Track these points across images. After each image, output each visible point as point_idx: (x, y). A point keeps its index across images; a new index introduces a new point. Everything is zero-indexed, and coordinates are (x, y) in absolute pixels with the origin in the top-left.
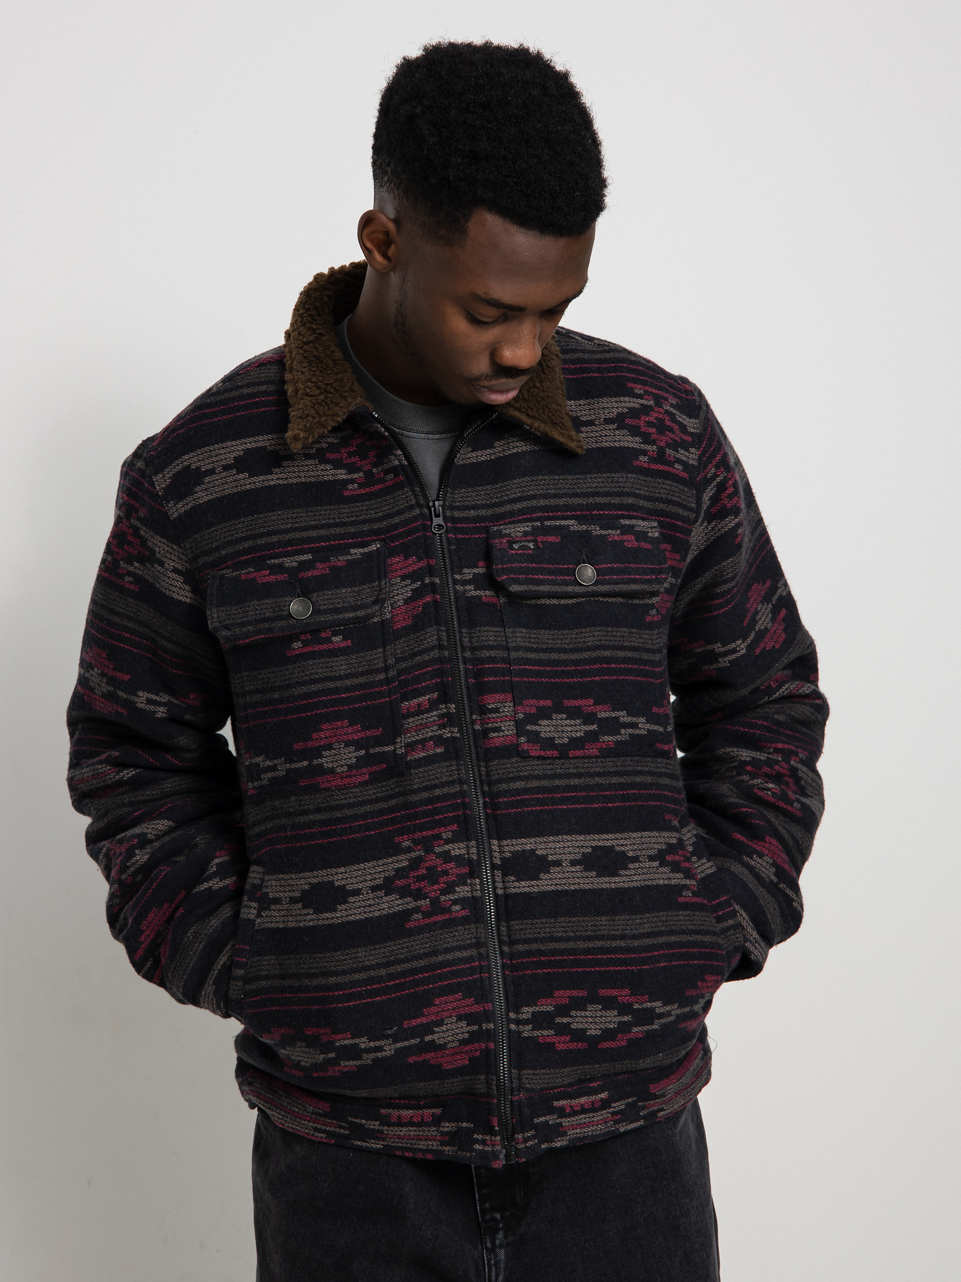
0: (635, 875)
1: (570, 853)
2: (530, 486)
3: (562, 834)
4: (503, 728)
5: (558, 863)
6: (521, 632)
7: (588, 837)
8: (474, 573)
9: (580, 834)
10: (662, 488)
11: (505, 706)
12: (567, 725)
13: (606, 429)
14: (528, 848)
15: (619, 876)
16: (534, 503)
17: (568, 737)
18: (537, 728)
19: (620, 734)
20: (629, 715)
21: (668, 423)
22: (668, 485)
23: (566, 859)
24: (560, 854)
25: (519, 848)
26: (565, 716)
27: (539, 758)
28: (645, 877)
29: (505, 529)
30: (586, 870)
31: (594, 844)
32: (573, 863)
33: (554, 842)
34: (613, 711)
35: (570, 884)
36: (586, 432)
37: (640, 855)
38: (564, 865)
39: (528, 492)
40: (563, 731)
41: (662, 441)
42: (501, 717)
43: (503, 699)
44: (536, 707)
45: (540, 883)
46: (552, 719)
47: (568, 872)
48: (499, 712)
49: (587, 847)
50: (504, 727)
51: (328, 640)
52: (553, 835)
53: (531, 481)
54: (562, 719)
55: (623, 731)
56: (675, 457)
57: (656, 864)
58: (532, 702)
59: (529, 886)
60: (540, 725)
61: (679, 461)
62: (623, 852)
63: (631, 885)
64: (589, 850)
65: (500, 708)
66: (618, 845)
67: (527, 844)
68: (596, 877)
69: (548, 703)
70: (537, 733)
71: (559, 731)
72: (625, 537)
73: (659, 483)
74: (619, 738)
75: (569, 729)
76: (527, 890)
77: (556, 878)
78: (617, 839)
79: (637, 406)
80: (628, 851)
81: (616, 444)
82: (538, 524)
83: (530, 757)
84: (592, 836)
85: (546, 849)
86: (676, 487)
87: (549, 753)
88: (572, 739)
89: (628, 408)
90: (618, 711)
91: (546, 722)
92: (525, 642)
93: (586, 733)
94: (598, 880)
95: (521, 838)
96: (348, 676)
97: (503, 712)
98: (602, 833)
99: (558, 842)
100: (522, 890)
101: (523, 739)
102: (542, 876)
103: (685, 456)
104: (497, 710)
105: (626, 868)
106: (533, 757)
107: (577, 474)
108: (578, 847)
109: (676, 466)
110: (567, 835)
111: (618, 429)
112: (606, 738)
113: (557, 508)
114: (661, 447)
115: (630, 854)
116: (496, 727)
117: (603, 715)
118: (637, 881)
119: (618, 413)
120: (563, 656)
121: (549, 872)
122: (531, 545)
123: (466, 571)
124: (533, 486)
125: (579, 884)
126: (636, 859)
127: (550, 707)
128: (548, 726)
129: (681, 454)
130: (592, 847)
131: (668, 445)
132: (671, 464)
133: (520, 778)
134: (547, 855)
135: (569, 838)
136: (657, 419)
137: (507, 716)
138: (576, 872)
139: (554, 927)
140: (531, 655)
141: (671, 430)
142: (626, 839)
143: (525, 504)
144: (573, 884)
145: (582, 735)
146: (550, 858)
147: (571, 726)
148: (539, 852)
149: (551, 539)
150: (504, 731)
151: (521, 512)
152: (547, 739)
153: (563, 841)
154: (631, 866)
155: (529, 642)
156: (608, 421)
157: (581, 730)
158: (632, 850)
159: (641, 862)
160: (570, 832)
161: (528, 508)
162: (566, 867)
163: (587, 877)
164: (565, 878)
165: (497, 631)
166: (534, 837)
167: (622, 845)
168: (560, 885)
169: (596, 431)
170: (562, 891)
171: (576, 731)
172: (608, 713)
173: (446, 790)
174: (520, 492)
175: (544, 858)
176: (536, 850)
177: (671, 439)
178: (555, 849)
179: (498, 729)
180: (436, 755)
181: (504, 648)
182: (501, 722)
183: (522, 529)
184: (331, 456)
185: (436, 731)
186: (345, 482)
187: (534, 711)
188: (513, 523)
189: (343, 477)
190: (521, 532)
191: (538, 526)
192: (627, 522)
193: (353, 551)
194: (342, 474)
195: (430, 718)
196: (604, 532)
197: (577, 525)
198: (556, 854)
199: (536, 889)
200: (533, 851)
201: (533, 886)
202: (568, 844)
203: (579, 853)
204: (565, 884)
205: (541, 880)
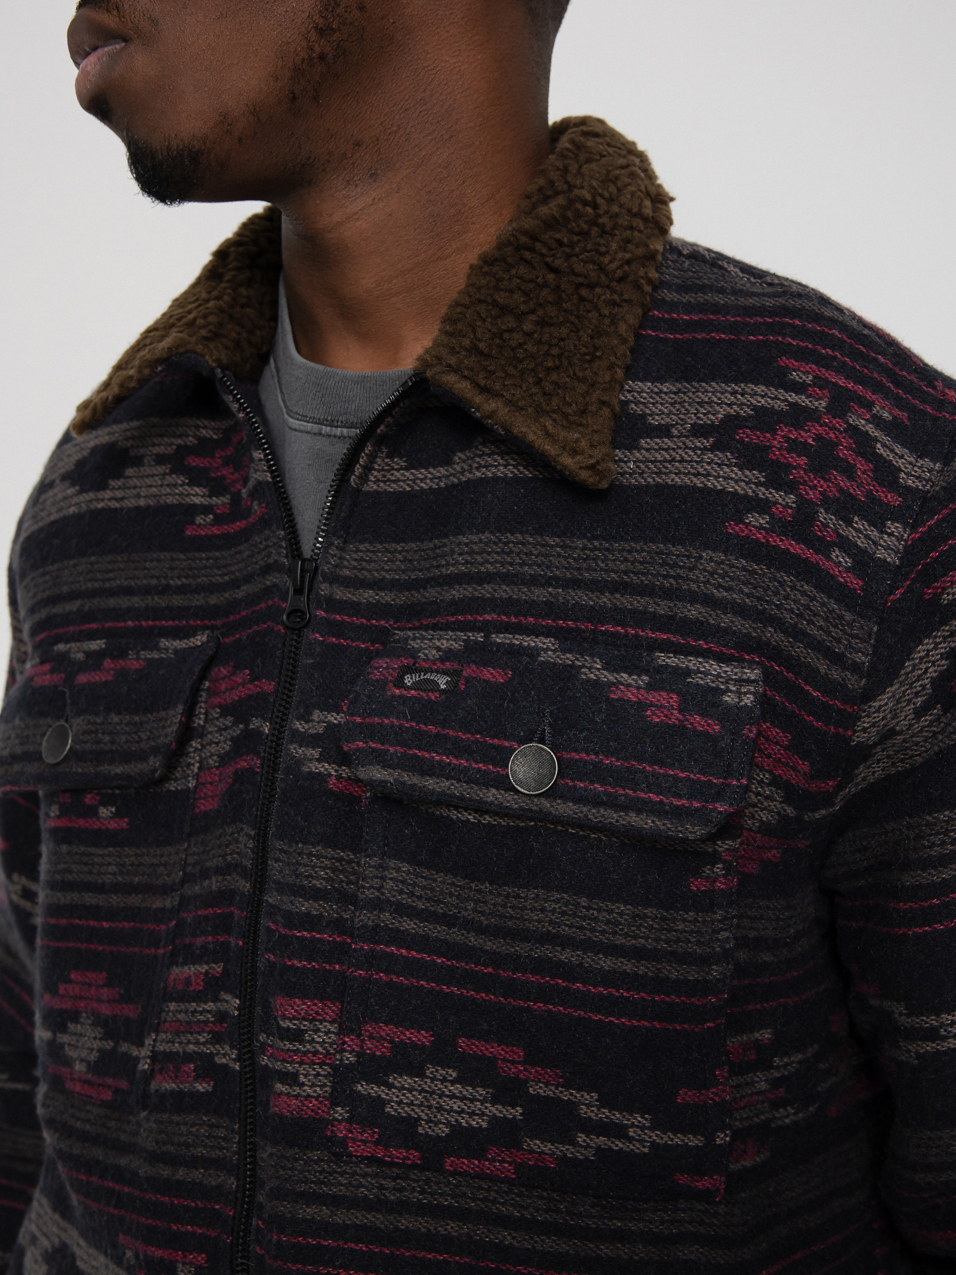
2: (489, 554)
4: (302, 1079)
6: (398, 870)
8: (329, 723)
10: (787, 597)
11: (317, 1031)
12: (453, 1096)
13: (687, 447)
16: (486, 591)
17: (448, 1124)
18: (382, 1092)
19: (574, 1143)
20: (604, 1102)
21: (844, 452)
22: (804, 593)
26: (454, 1074)
27: (372, 1160)
29: (414, 639)
34: (567, 1086)
36: (647, 450)
39: (482, 564)
40: (440, 1109)
41: (814, 487)
42: (305, 1053)
43: (317, 1013)
44: (391, 1042)
46: (422, 1075)
48: (301, 1042)
50: (306, 1076)
53: (495, 543)
54: (444, 1080)
55: (581, 1138)
56: (839, 535)
58: (386, 1030)
60: (390, 1086)
61: (845, 545)
65: (306, 1031)
69: (424, 1038)
70: (379, 1103)
71: (430, 1107)
72: (652, 697)
73: (782, 584)
74: (569, 1150)
75: (456, 1105)
79: (778, 405)
81: (698, 482)
82: (480, 637)
83: (350, 1155)
86: (823, 604)
87: (398, 1154)
88: (457, 1130)
89: (754, 408)
90: (579, 1090)
91: (407, 1081)
92: (401, 892)
93: (494, 1120)
97: (313, 1041)
101: (340, 1112)
103: (867, 537)
104: (297, 1036)
106: (356, 1157)
107: (595, 538)
109: (836, 554)
111: (712, 449)
112: (536, 1145)
113: (529, 607)
114: (810, 503)
116: (287, 1074)
117: (537, 1089)
119: (728, 416)
120: (473, 940)
122: (443, 682)
123: (316, 715)
124: (498, 553)
127: (424, 1046)
128: (410, 1091)
129: (857, 530)
131: (827, 502)
132: (823, 547)
136: (818, 438)
137: (316, 1053)
140: (409, 925)
141: (849, 471)
143: (468, 591)
145: (484, 1125)
147: (463, 1099)
149: (489, 674)
150: (303, 1084)
151: (457, 606)
152: (399, 1119)
155: (412, 894)
156: (698, 431)
157: (483, 1114)
161: (473, 599)
165: (340, 860)
169: (666, 450)
171: (472, 1114)
172: (553, 1088)
174: (467, 562)
177: (841, 490)
179: (292, 1079)
180: (194, 1094)
181: (347, 899)
182: (301, 1063)
183: (445, 644)
184: (193, 461)
185: (204, 1044)
186: (194, 510)
187: (383, 1050)
188: (435, 627)
189: (197, 500)
190: (438, 649)
191: (476, 642)
192: (672, 661)
193: (164, 643)
194: (197, 496)
195: (201, 1013)
196: (608, 676)
197: (554, 651)
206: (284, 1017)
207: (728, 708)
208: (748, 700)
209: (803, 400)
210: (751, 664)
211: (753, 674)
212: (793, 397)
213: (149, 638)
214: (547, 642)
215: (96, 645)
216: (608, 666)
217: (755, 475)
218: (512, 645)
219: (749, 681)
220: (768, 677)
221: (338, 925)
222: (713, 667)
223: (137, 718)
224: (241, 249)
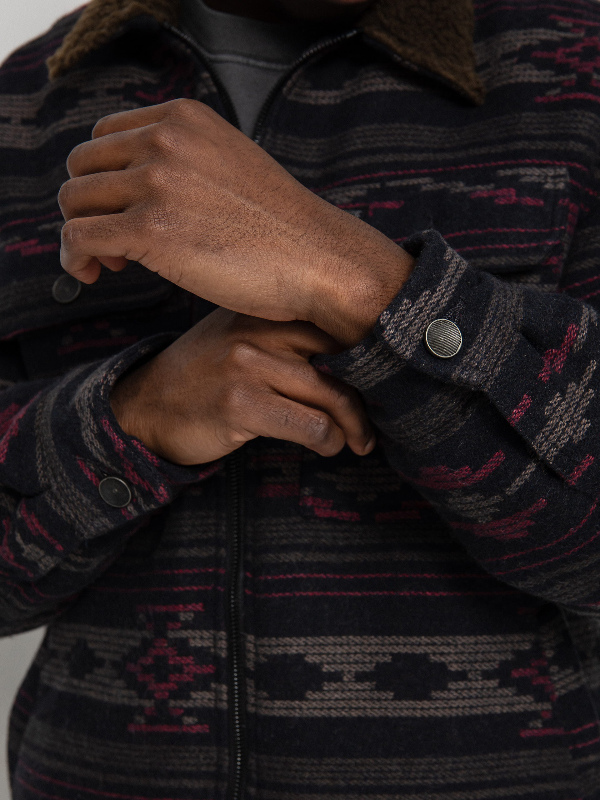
0: (457, 699)
1: (356, 662)
3: (348, 634)
4: (284, 472)
5: (336, 677)
7: (388, 640)
9: (376, 634)
13: (501, 66)
14: (293, 651)
15: (430, 699)
16: (379, 158)
18: (334, 478)
23: (349, 672)
24: (342, 663)
25: (279, 651)
26: (378, 462)
27: (329, 520)
28: (472, 702)
30: (378, 689)
31: (396, 650)
32: (360, 677)
33: (335, 644)
35: (351, 708)
37: (470, 670)
38: (345, 679)
39: (373, 143)
40: (370, 484)
41: (587, 67)
42: (285, 455)
45: (304, 704)
46: (358, 466)
47: (350, 690)
48: (283, 448)
49: (384, 654)
50: (286, 469)
51: (106, 334)
52: (333, 635)
54: (372, 467)
57: (493, 683)
59: (287, 709)
60: (338, 474)
62: (443, 664)
63: (447, 713)
64: (388, 659)
66: (434, 654)
67: (293, 646)
68: (392, 700)
70: (332, 484)
71: (364, 484)
76: (283, 713)
77: (329, 700)
78: (434, 644)
79: (555, 38)
80: (450, 662)
82: (378, 186)
83: (315, 518)
84: (394, 639)
85: (320, 654)
87: (345, 515)
88: (382, 496)
91: (348, 470)
94: (395, 704)
95: (284, 636)
98: (411, 635)
99: (340, 645)
100: (276, 713)
101: (307, 491)
102: (309, 694)
105: (444, 688)
106: (320, 518)
108: (370, 654)
110: (355, 635)
111: (518, 63)
114: (585, 72)
115: (454, 668)
116: (274, 469)
118: (458, 708)
119: (524, 46)
121: (321, 690)
124: (384, 136)
125: (365, 708)
126: (462, 676)
128: (351, 476)
130: (391, 654)
131: (596, 70)
133: (295, 548)
134: (322, 663)
135: (358, 639)
136: (584, 48)
137: (292, 454)
138: (363, 691)
139: (317, 772)
142: (449, 644)
143: (365, 160)
144: (356, 709)
145: (399, 489)
146: (326, 668)
147: (383, 475)
148: (309, 659)
149: (389, 205)
150: (285, 475)
151: (359, 170)
152: (346, 494)
153: (348, 644)
154: (452, 685)
157: (397, 482)
158: (457, 662)
159: (470, 680)
160: (361, 631)
162: (348, 682)
163: (379, 700)
164: (343, 699)
166: (305, 637)
167: (442, 654)
168: (335, 709)
170: (337, 718)
171: (390, 484)
173: (194, 552)
174: (363, 143)
175: (316, 668)
176: (305, 655)
178: (334, 655)
179: (277, 472)
182: (282, 462)
183: (353, 193)
184: (142, 95)
188: (344, 185)
190: (349, 197)
191: (376, 189)
192: (509, 172)
196: (467, 189)
197: (431, 184)
198: (335, 662)
199: (297, 714)
200: (300, 657)
201: (293, 709)
202: (357, 649)
203: (371, 662)
204: (343, 708)
205: (307, 700)
207: (548, 191)
208: (561, 186)
209: (569, 35)
210: (560, 167)
211: (563, 171)
212: (563, 34)
214: (427, 180)
216: (468, 184)
217: (548, 72)
218: (401, 186)
219: (560, 176)
220: (572, 171)
222: (537, 171)
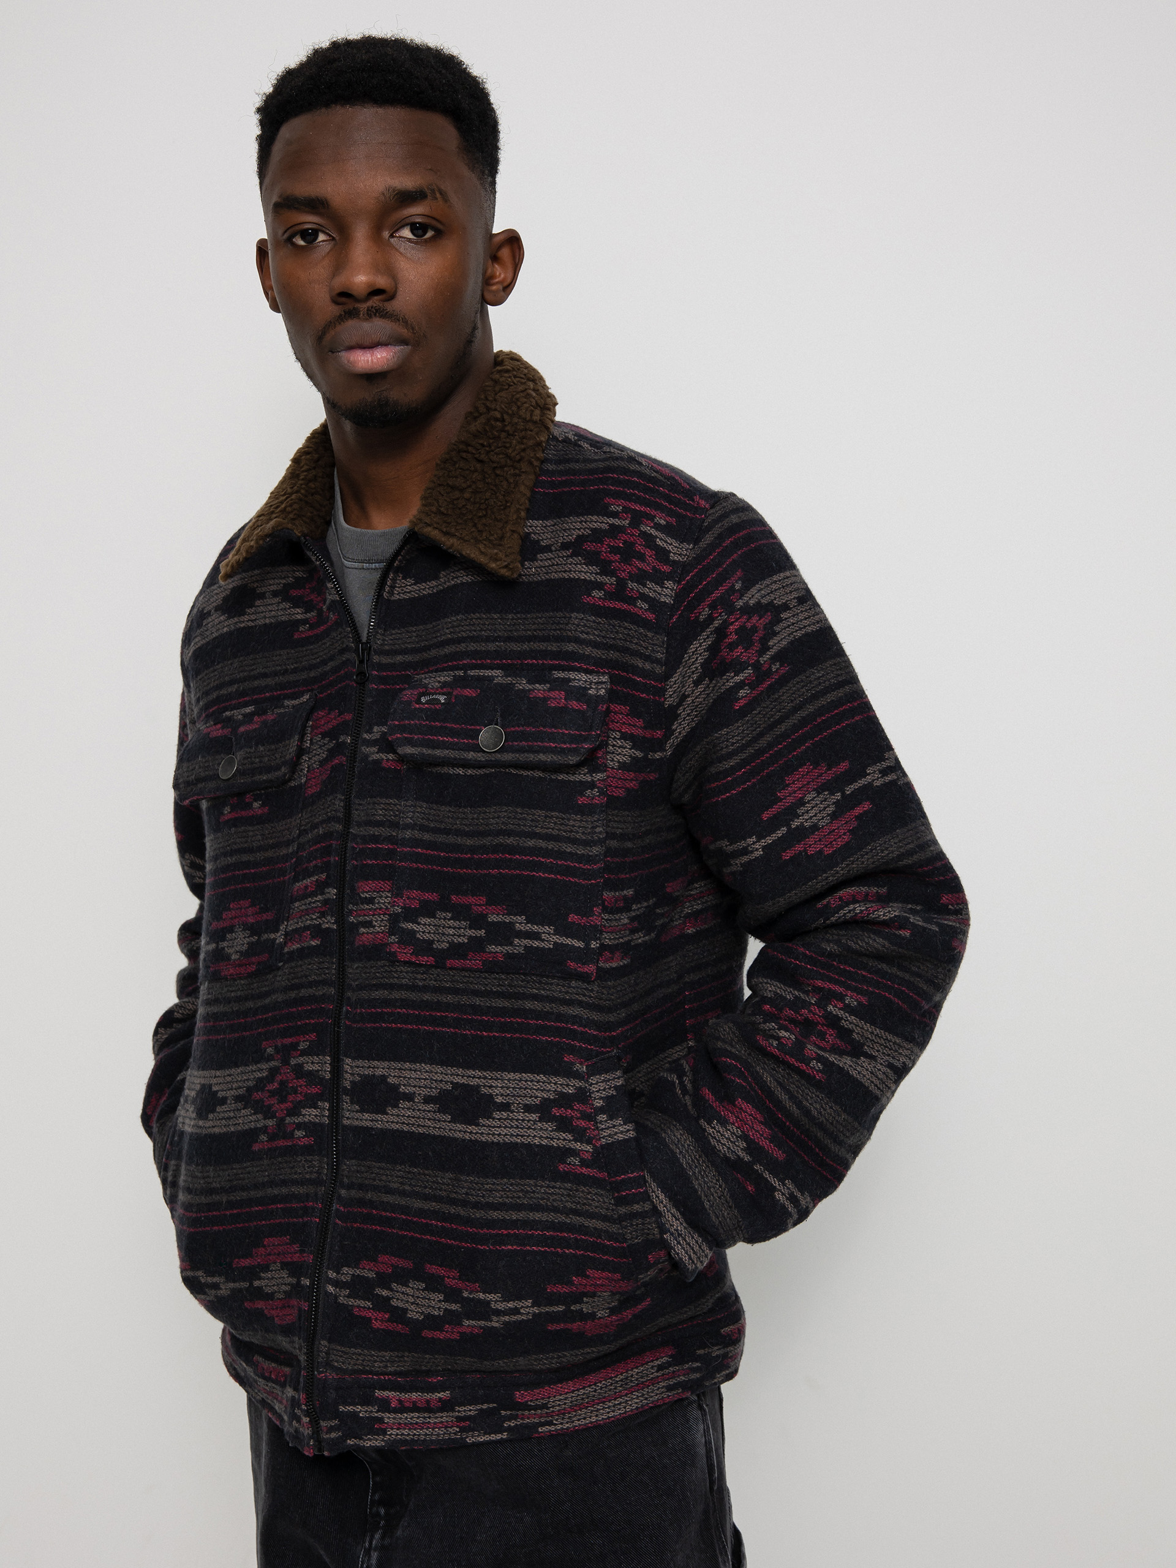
0: (500, 1127)
1: (426, 1087)
4: (374, 924)
5: (409, 1097)
6: (421, 806)
7: (450, 1070)
11: (382, 896)
12: (449, 928)
13: (559, 556)
14: (379, 1072)
15: (477, 1125)
17: (447, 943)
18: (415, 927)
19: (513, 945)
20: (529, 921)
21: (639, 548)
22: (625, 628)
23: (419, 1094)
24: (414, 1086)
25: (369, 1072)
26: (450, 915)
27: (410, 964)
30: (440, 1110)
31: (457, 1080)
32: (427, 1100)
33: (410, 1070)
34: (509, 914)
35: (419, 1125)
36: (541, 561)
37: (513, 1104)
38: (416, 1100)
40: (443, 935)
41: (624, 571)
42: (375, 910)
43: (380, 887)
44: (419, 900)
45: (385, 1118)
46: (435, 916)
47: (419, 1110)
48: (373, 904)
49: (447, 1081)
50: (376, 922)
51: (249, 806)
52: (410, 1062)
54: (445, 919)
55: (516, 941)
56: (639, 592)
57: (534, 1117)
58: (417, 894)
59: (372, 1121)
60: (419, 924)
61: (644, 598)
62: (491, 1095)
63: (490, 1139)
64: (449, 1087)
65: (375, 898)
66: (485, 1086)
67: (380, 1068)
68: (449, 1122)
69: (435, 897)
70: (413, 933)
71: (438, 934)
72: (551, 694)
73: (614, 626)
74: (510, 949)
75: (450, 932)
76: (369, 1124)
77: (404, 1116)
78: (485, 1078)
79: (605, 526)
80: (497, 1095)
81: (566, 575)
83: (398, 962)
84: (455, 1070)
85: (399, 1077)
86: (636, 631)
87: (421, 959)
88: (452, 945)
89: (592, 529)
90: (515, 916)
91: (428, 920)
92: (422, 819)
93: (470, 939)
96: (260, 849)
97: (379, 903)
98: (468, 1069)
99: (415, 1071)
100: (365, 1124)
101: (393, 939)
102: (389, 1110)
103: (655, 591)
105: (490, 1117)
106: (402, 962)
108: (436, 1081)
109: (639, 603)
110: (426, 1064)
111: (572, 555)
112: (493, 948)
114: (622, 578)
115: (499, 1100)
116: (366, 923)
117: (493, 917)
118: (499, 1135)
119: (578, 536)
121: (398, 1106)
122: (443, 699)
125: (429, 1128)
126: (506, 1107)
127: (435, 902)
128: (429, 926)
129: (649, 589)
130: (452, 1083)
131: (631, 577)
132: (632, 601)
133: (384, 987)
134: (400, 1085)
135: (428, 1067)
136: (625, 542)
137: (381, 909)
138: (429, 1111)
140: (426, 836)
142: (497, 1079)
144: (422, 1126)
145: (465, 942)
146: (402, 1090)
147: (454, 928)
148: (390, 1080)
149: (468, 692)
150: (374, 928)
152: (423, 942)
153: (420, 1071)
154: (497, 1115)
155: (428, 819)
156: (564, 546)
157: (465, 936)
158: (502, 1095)
159: (512, 1112)
160: (432, 1061)
162: (418, 1103)
163: (440, 1120)
164: (413, 1118)
165: (390, 804)
166: (389, 1061)
167: (491, 1087)
168: (407, 1125)
169: (549, 559)
170: (408, 1132)
171: (459, 936)
172: (501, 916)
173: (311, 991)
175: (395, 1087)
176: (388, 1076)
178: (409, 1078)
179: (368, 924)
180: (310, 948)
181: (394, 825)
182: (373, 915)
183: (442, 679)
184: (294, 593)
185: (315, 919)
186: (298, 623)
187: (415, 905)
188: (436, 670)
189: (299, 617)
190: (439, 682)
191: (460, 676)
192: (561, 675)
193: (286, 703)
194: (298, 614)
195: (314, 903)
196: (529, 687)
197: (502, 677)
198: (410, 1085)
199: (379, 1125)
200: (384, 1078)
201: (377, 1121)
202: (426, 1075)
203: (436, 1088)
204: (413, 1125)
205: (387, 1114)
206: (364, 892)
207: (591, 697)
208: (602, 692)
209: (617, 521)
210: (603, 674)
211: (604, 678)
212: (611, 521)
213: (277, 701)
214: (498, 672)
215: (249, 709)
216: (529, 681)
217: (594, 568)
218: (479, 676)
219: (602, 682)
221: (390, 839)
222: (583, 676)
223: (273, 747)
224: (308, 457)
